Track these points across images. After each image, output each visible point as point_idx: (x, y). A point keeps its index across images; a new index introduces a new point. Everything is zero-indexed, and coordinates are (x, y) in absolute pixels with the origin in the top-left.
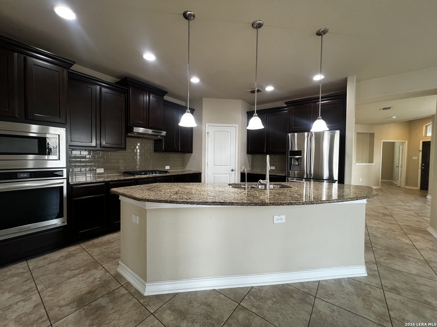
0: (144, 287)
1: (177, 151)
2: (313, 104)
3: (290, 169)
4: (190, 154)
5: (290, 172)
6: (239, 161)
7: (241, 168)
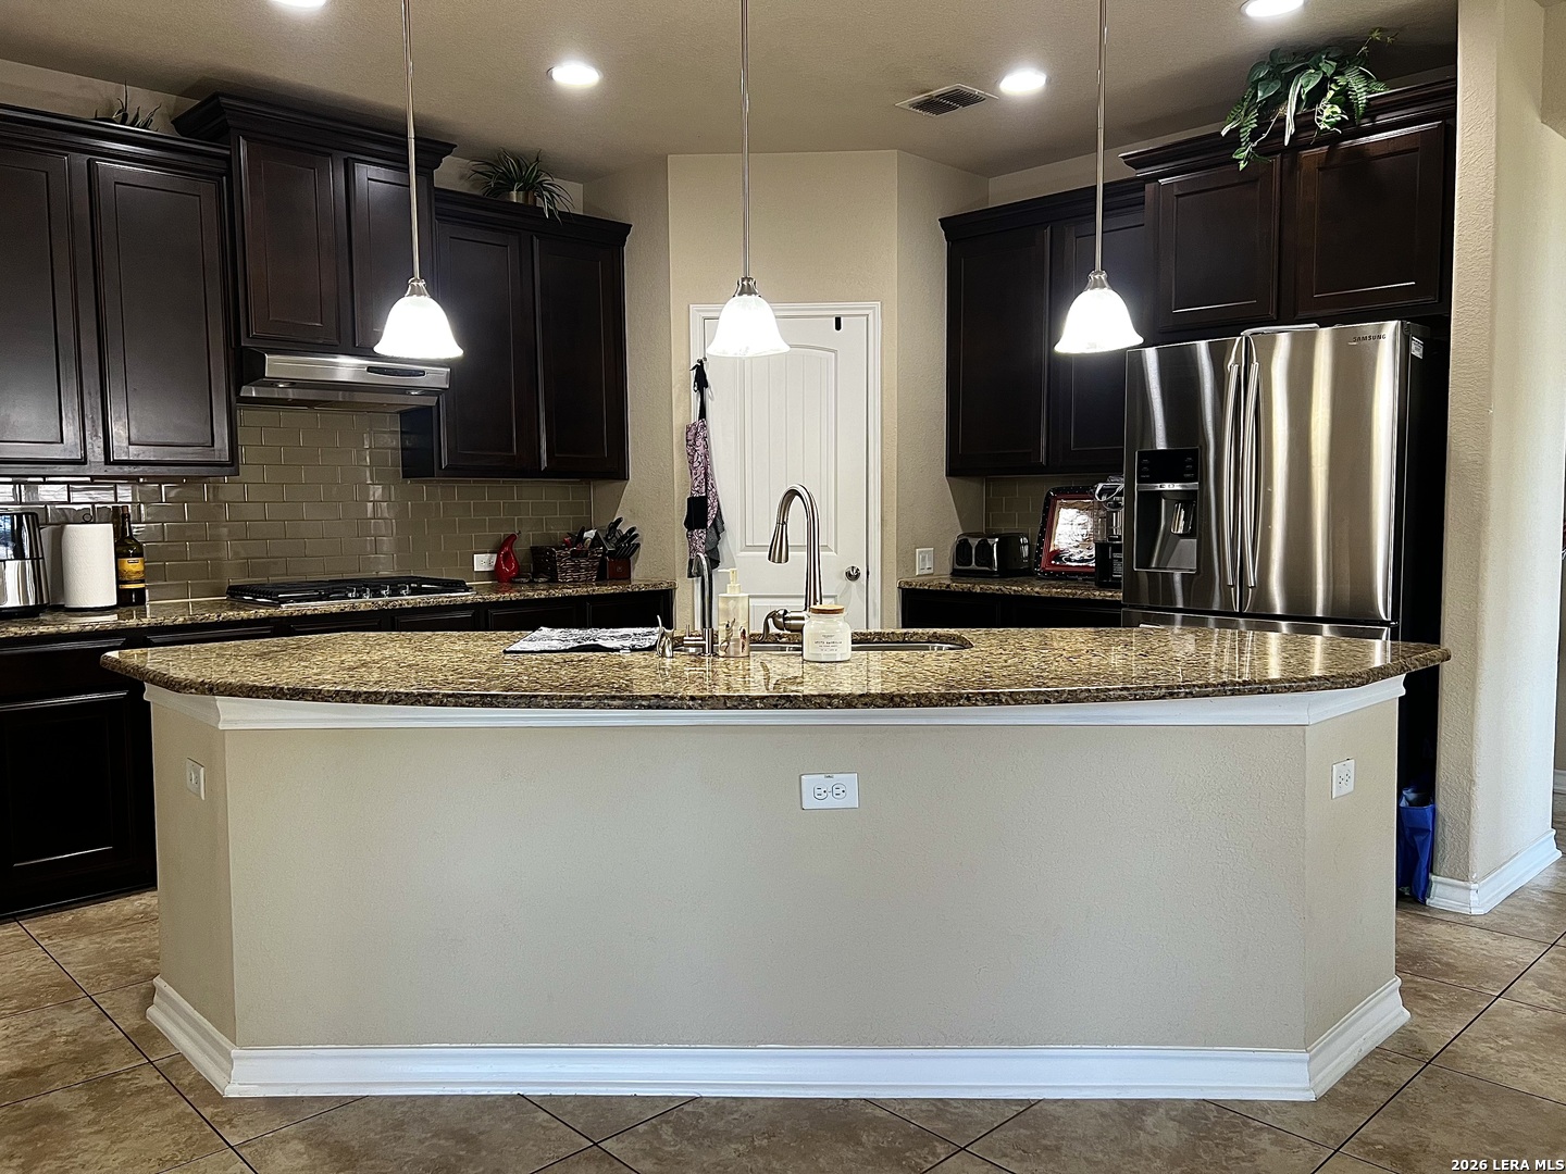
0: (225, 1064)
1: (525, 469)
2: (1282, 158)
3: (1145, 561)
4: (618, 484)
5: (1144, 580)
6: (892, 518)
7: (906, 558)
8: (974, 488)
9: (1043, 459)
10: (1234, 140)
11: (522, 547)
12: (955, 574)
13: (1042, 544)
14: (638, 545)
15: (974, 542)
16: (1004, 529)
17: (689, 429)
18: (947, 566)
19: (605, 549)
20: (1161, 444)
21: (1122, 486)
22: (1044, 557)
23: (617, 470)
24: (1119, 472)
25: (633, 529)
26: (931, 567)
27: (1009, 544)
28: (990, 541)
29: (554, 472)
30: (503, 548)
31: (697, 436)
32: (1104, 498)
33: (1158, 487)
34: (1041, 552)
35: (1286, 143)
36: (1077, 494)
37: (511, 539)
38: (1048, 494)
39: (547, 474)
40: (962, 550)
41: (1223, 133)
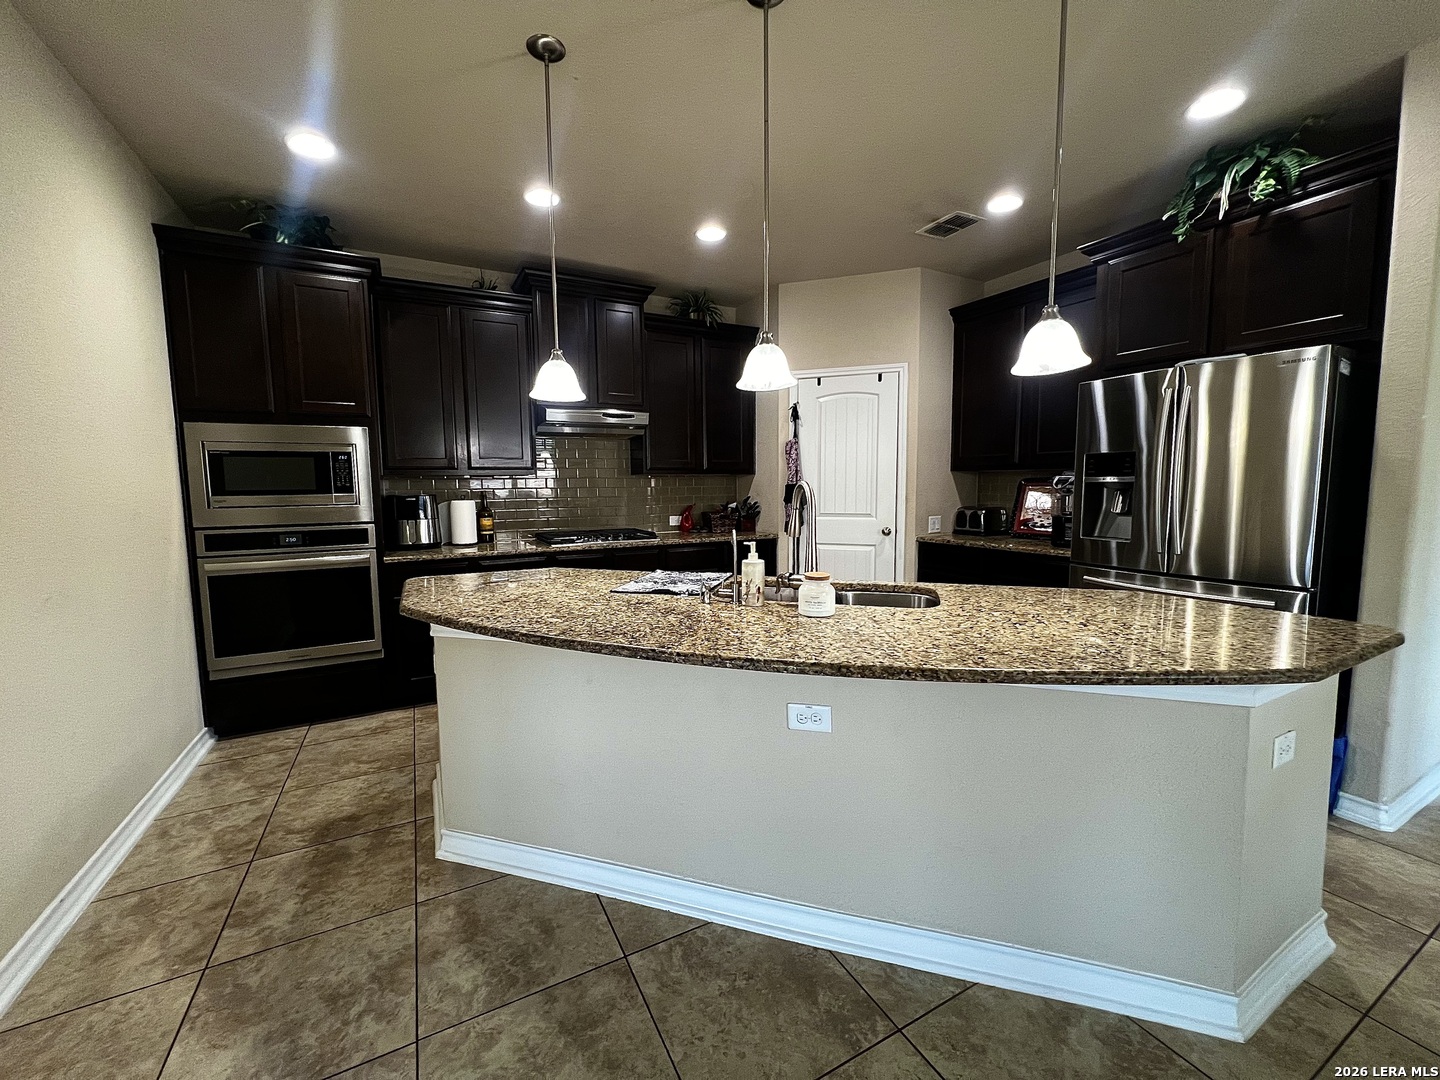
1: (696, 469)
2: (1215, 232)
3: (1089, 531)
4: (749, 477)
5: (1088, 544)
6: (913, 498)
7: (921, 522)
8: (969, 478)
9: (1017, 461)
10: (1174, 222)
11: (696, 512)
12: (955, 532)
13: (1015, 515)
14: (759, 512)
15: (968, 513)
16: (990, 505)
17: (787, 444)
18: (950, 528)
19: (740, 513)
20: (1104, 449)
21: (1073, 478)
22: (1016, 523)
23: (750, 470)
24: (1070, 468)
25: (756, 503)
26: (937, 527)
27: (992, 515)
28: (979, 512)
29: (712, 470)
30: (686, 513)
31: (792, 447)
32: (1060, 486)
33: (1101, 479)
34: (1014, 520)
35: (1220, 218)
36: (1042, 483)
37: (689, 508)
38: (1020, 483)
39: (709, 471)
40: (960, 518)
41: (1164, 218)
